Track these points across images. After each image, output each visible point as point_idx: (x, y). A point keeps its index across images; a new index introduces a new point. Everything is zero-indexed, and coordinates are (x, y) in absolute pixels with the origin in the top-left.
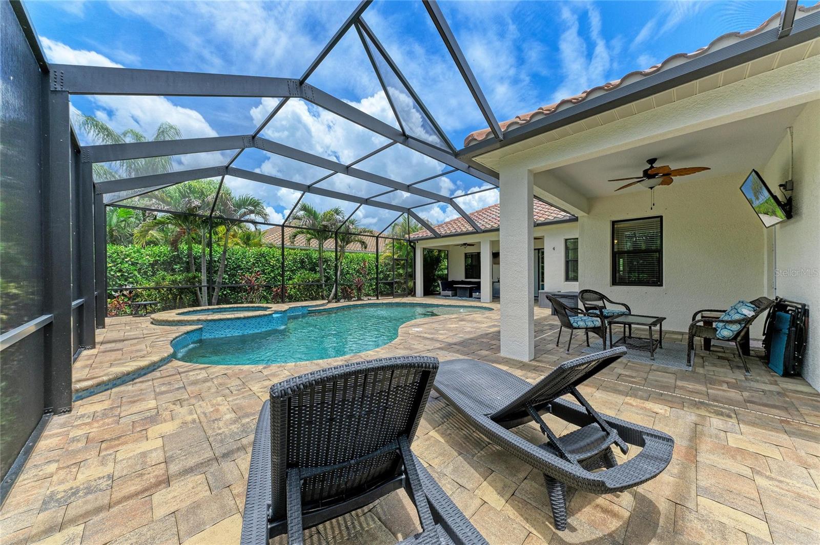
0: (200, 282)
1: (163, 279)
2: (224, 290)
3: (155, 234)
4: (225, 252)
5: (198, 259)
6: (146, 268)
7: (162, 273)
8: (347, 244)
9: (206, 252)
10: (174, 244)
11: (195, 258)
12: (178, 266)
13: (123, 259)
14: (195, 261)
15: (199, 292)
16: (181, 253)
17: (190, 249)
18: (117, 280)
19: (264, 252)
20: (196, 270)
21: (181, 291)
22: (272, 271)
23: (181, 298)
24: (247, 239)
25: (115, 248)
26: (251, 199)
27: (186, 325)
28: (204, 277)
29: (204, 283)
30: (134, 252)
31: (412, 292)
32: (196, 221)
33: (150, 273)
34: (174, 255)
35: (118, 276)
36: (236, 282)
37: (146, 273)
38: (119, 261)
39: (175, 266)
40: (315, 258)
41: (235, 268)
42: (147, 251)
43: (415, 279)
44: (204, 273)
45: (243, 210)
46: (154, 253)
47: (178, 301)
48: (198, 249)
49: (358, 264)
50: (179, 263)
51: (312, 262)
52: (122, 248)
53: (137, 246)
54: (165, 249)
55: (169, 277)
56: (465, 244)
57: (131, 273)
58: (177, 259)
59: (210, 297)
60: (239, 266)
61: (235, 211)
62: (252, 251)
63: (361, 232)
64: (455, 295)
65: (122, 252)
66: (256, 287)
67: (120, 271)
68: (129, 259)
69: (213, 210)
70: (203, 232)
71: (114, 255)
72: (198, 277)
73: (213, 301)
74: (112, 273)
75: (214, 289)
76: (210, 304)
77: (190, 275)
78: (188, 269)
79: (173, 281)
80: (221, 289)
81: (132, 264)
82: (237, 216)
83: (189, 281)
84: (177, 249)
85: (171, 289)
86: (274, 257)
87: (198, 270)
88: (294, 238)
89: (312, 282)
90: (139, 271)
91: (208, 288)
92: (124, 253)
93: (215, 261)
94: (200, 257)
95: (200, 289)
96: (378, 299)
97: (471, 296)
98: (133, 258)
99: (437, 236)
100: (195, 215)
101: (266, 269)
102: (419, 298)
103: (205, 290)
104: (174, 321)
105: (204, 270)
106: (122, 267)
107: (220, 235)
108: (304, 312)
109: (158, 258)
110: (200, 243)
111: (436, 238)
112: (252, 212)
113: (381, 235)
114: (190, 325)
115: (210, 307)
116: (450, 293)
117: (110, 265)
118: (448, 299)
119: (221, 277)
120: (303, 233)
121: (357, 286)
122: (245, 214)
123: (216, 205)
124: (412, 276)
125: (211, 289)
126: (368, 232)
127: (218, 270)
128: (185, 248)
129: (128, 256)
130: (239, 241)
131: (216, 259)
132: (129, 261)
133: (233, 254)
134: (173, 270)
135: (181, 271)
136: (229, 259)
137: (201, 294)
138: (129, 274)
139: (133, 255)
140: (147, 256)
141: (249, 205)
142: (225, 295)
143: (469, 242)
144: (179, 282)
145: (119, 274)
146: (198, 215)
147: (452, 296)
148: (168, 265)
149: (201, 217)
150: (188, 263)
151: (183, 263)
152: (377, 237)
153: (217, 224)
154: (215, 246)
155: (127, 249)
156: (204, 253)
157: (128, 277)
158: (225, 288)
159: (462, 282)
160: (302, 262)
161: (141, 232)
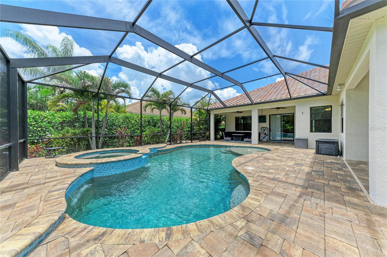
0: (91, 134)
1: (67, 132)
2: (105, 138)
3: (64, 105)
4: (106, 115)
5: (90, 120)
6: (57, 125)
7: (66, 128)
8: (175, 112)
9: (95, 116)
10: (75, 111)
11: (88, 119)
12: (78, 124)
13: (43, 120)
14: (88, 121)
15: (90, 140)
16: (80, 116)
17: (85, 113)
18: (39, 133)
19: (128, 116)
20: (89, 127)
21: (79, 140)
22: (133, 127)
23: (79, 144)
24: (118, 109)
25: (37, 112)
26: (123, 83)
27: (81, 167)
28: (93, 130)
29: (94, 135)
30: (50, 115)
31: (208, 138)
32: (88, 96)
33: (60, 128)
34: (75, 118)
35: (39, 130)
36: (113, 134)
37: (57, 128)
38: (40, 121)
39: (76, 124)
40: (155, 120)
41: (112, 125)
42: (58, 115)
43: (210, 131)
44: (94, 128)
45: (117, 90)
46: (63, 116)
47: (77, 146)
48: (90, 114)
49: (178, 123)
50: (78, 122)
51: (154, 122)
52: (42, 113)
53: (52, 112)
54: (69, 113)
55: (71, 131)
56: (238, 112)
57: (47, 128)
58: (77, 120)
59: (97, 143)
60: (114, 124)
61: (113, 90)
62: (121, 115)
63: (183, 105)
64: (232, 139)
65: (42, 115)
66: (124, 137)
67: (41, 127)
68: (46, 119)
69: (99, 89)
70: (93, 104)
71: (37, 117)
72: (90, 130)
73: (100, 145)
74: (35, 128)
75: (100, 138)
76: (97, 148)
77: (85, 129)
78: (83, 126)
79: (74, 133)
80: (104, 138)
81: (49, 123)
82: (114, 93)
83: (84, 133)
84: (77, 114)
85: (72, 139)
86: (133, 119)
87: (90, 126)
88: (146, 108)
89: (157, 133)
90: (53, 127)
91: (96, 138)
92: (43, 116)
93: (100, 121)
94: (91, 119)
95: (91, 138)
96: (192, 142)
97: (243, 140)
98: (49, 119)
99: (225, 107)
100: (88, 92)
101: (129, 126)
102: (212, 142)
103: (94, 139)
104: (72, 164)
105: (93, 126)
106: (42, 124)
107: (103, 106)
108: (155, 151)
109: (65, 119)
110: (91, 110)
111: (225, 108)
112: (123, 91)
113: (193, 107)
114: (85, 167)
115: (98, 150)
116: (230, 139)
117: (34, 123)
118: (229, 142)
119: (103, 131)
120: (151, 105)
121: (180, 135)
122: (119, 92)
123: (101, 86)
124: (208, 129)
125: (97, 138)
126: (187, 104)
127: (102, 126)
128: (82, 113)
129: (46, 117)
130: (113, 110)
131: (100, 120)
132: (46, 121)
133: (110, 117)
134: (75, 126)
135: (79, 127)
136: (108, 120)
137: (92, 140)
138: (46, 129)
139: (49, 117)
140: (58, 118)
141: (121, 86)
142: (106, 141)
143: (239, 110)
144: (78, 134)
145: (39, 129)
146: (90, 91)
147: (231, 140)
148: (71, 123)
149: (92, 93)
150: (83, 122)
151: (81, 122)
152: (192, 108)
153: (101, 99)
154: (100, 112)
155: (45, 114)
156: (94, 116)
157: (46, 131)
158: (106, 137)
159: (234, 133)
160: (149, 122)
161: (53, 102)
